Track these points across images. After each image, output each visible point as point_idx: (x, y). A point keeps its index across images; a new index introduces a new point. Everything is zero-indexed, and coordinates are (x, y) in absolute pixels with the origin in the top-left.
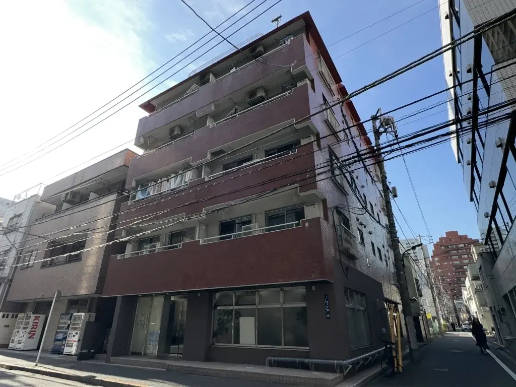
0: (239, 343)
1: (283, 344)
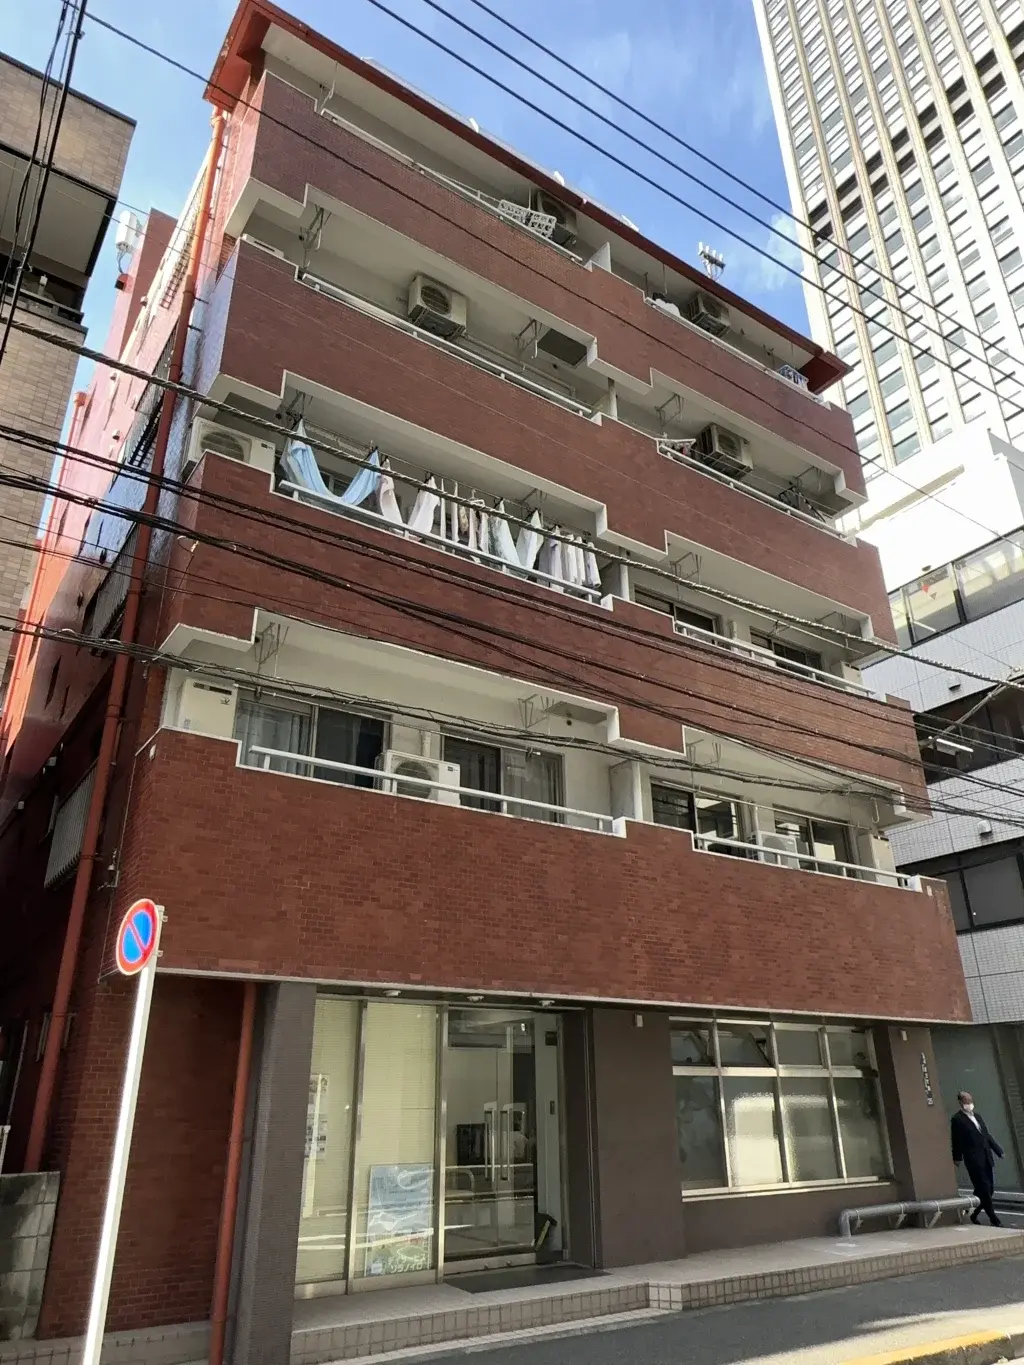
1: (845, 1175)
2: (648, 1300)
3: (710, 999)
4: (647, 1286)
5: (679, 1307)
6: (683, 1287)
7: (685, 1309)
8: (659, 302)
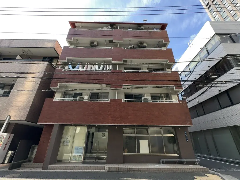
0: (140, 153)
1: (165, 153)
2: (105, 169)
3: (123, 124)
4: (105, 167)
5: (107, 171)
6: (108, 168)
7: (108, 171)
8: (129, 30)
